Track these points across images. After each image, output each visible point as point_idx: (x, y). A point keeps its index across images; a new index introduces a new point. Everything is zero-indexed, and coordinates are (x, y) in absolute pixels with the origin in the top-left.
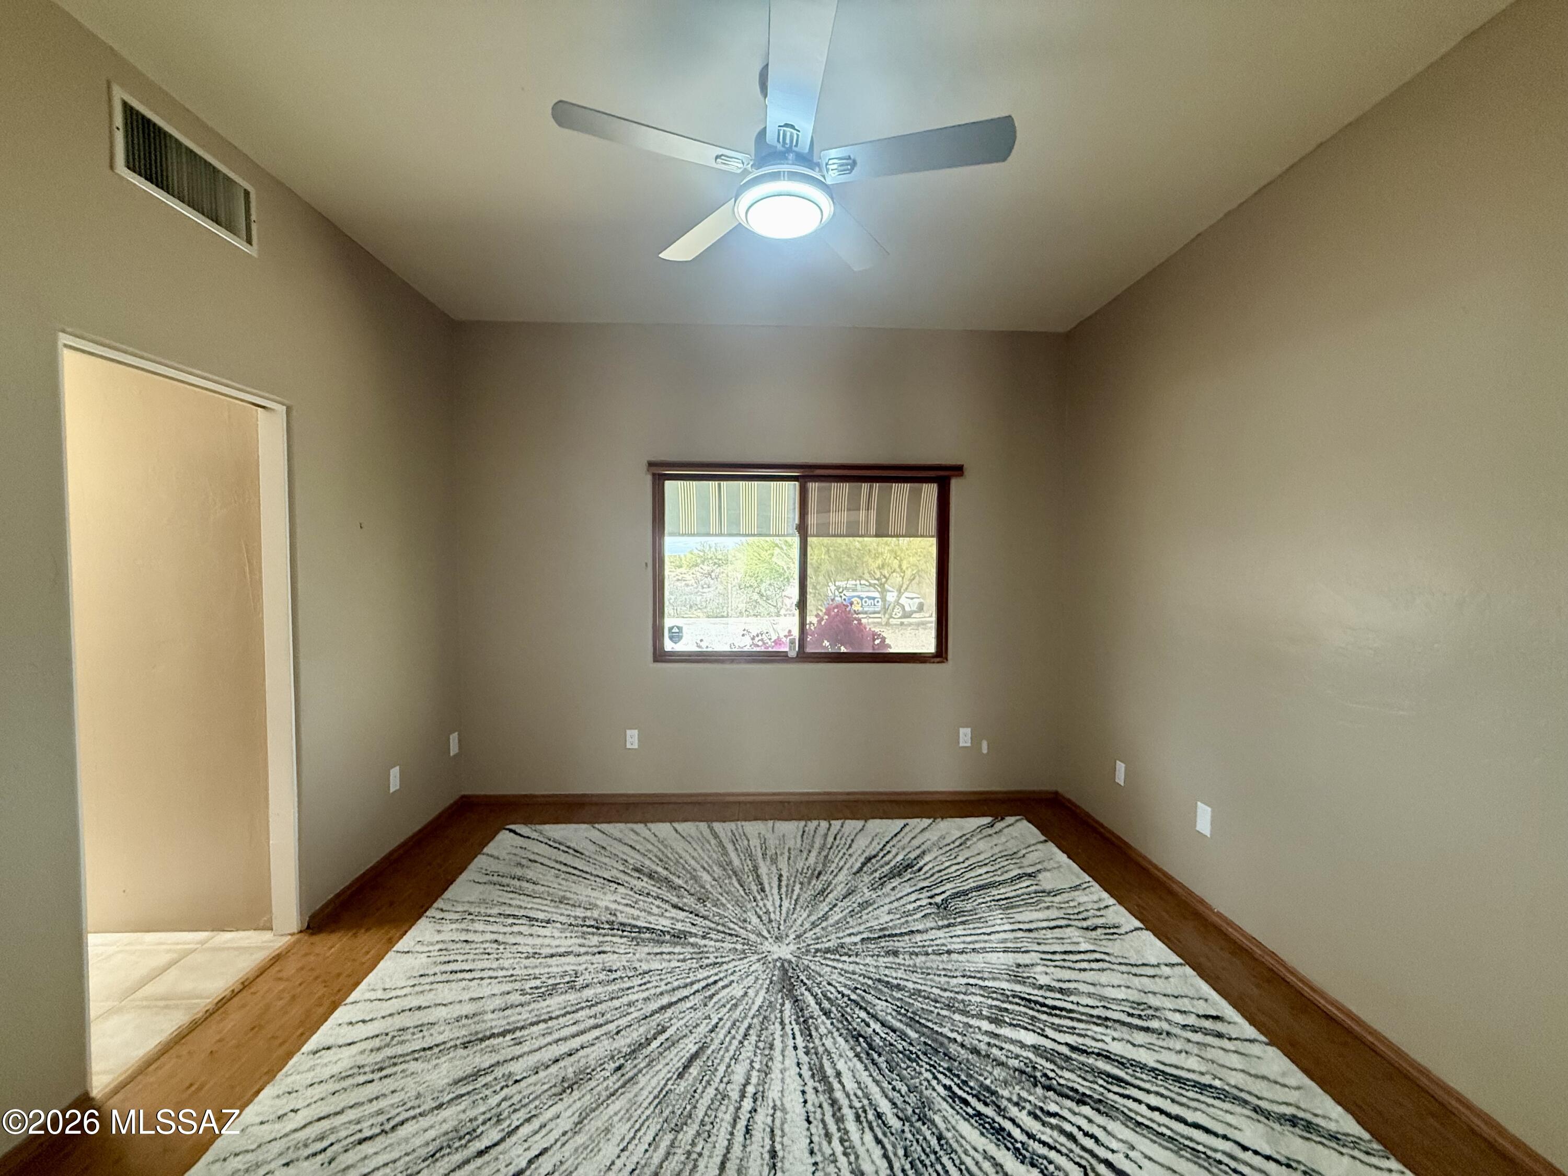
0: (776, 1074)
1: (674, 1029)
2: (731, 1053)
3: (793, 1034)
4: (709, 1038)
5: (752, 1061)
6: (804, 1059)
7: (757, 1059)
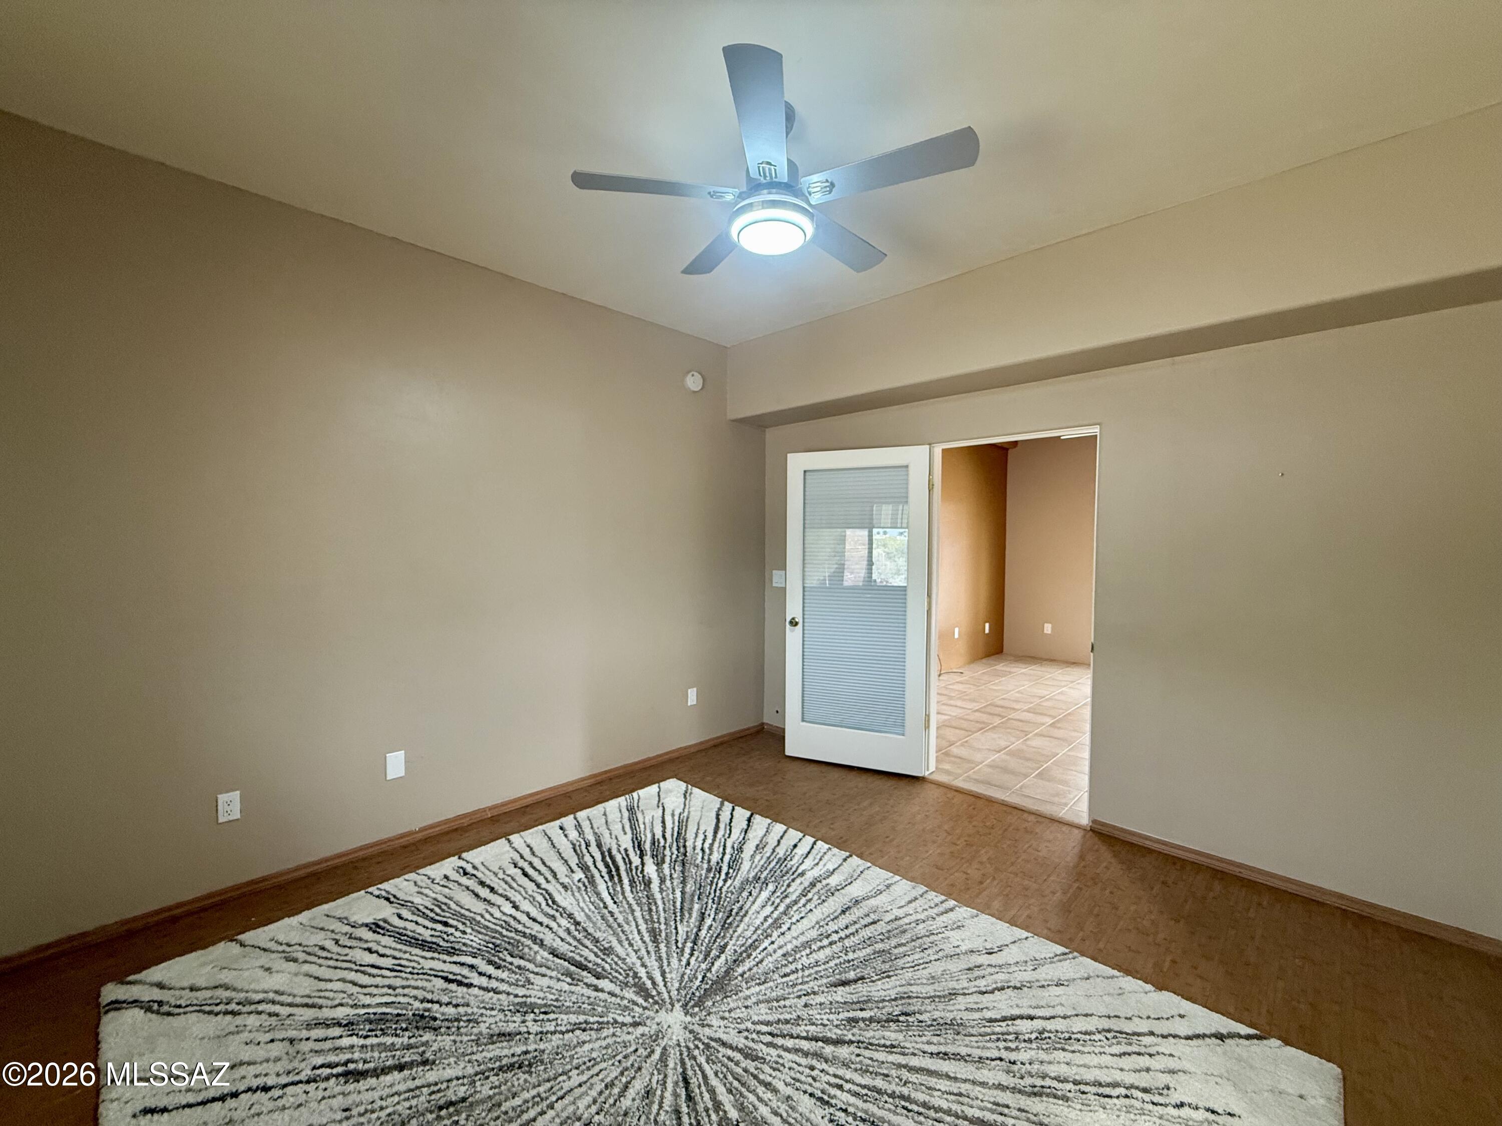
0: (803, 939)
1: (841, 1016)
2: (817, 969)
3: (763, 951)
4: (821, 989)
5: (807, 955)
6: (775, 934)
7: (804, 953)
